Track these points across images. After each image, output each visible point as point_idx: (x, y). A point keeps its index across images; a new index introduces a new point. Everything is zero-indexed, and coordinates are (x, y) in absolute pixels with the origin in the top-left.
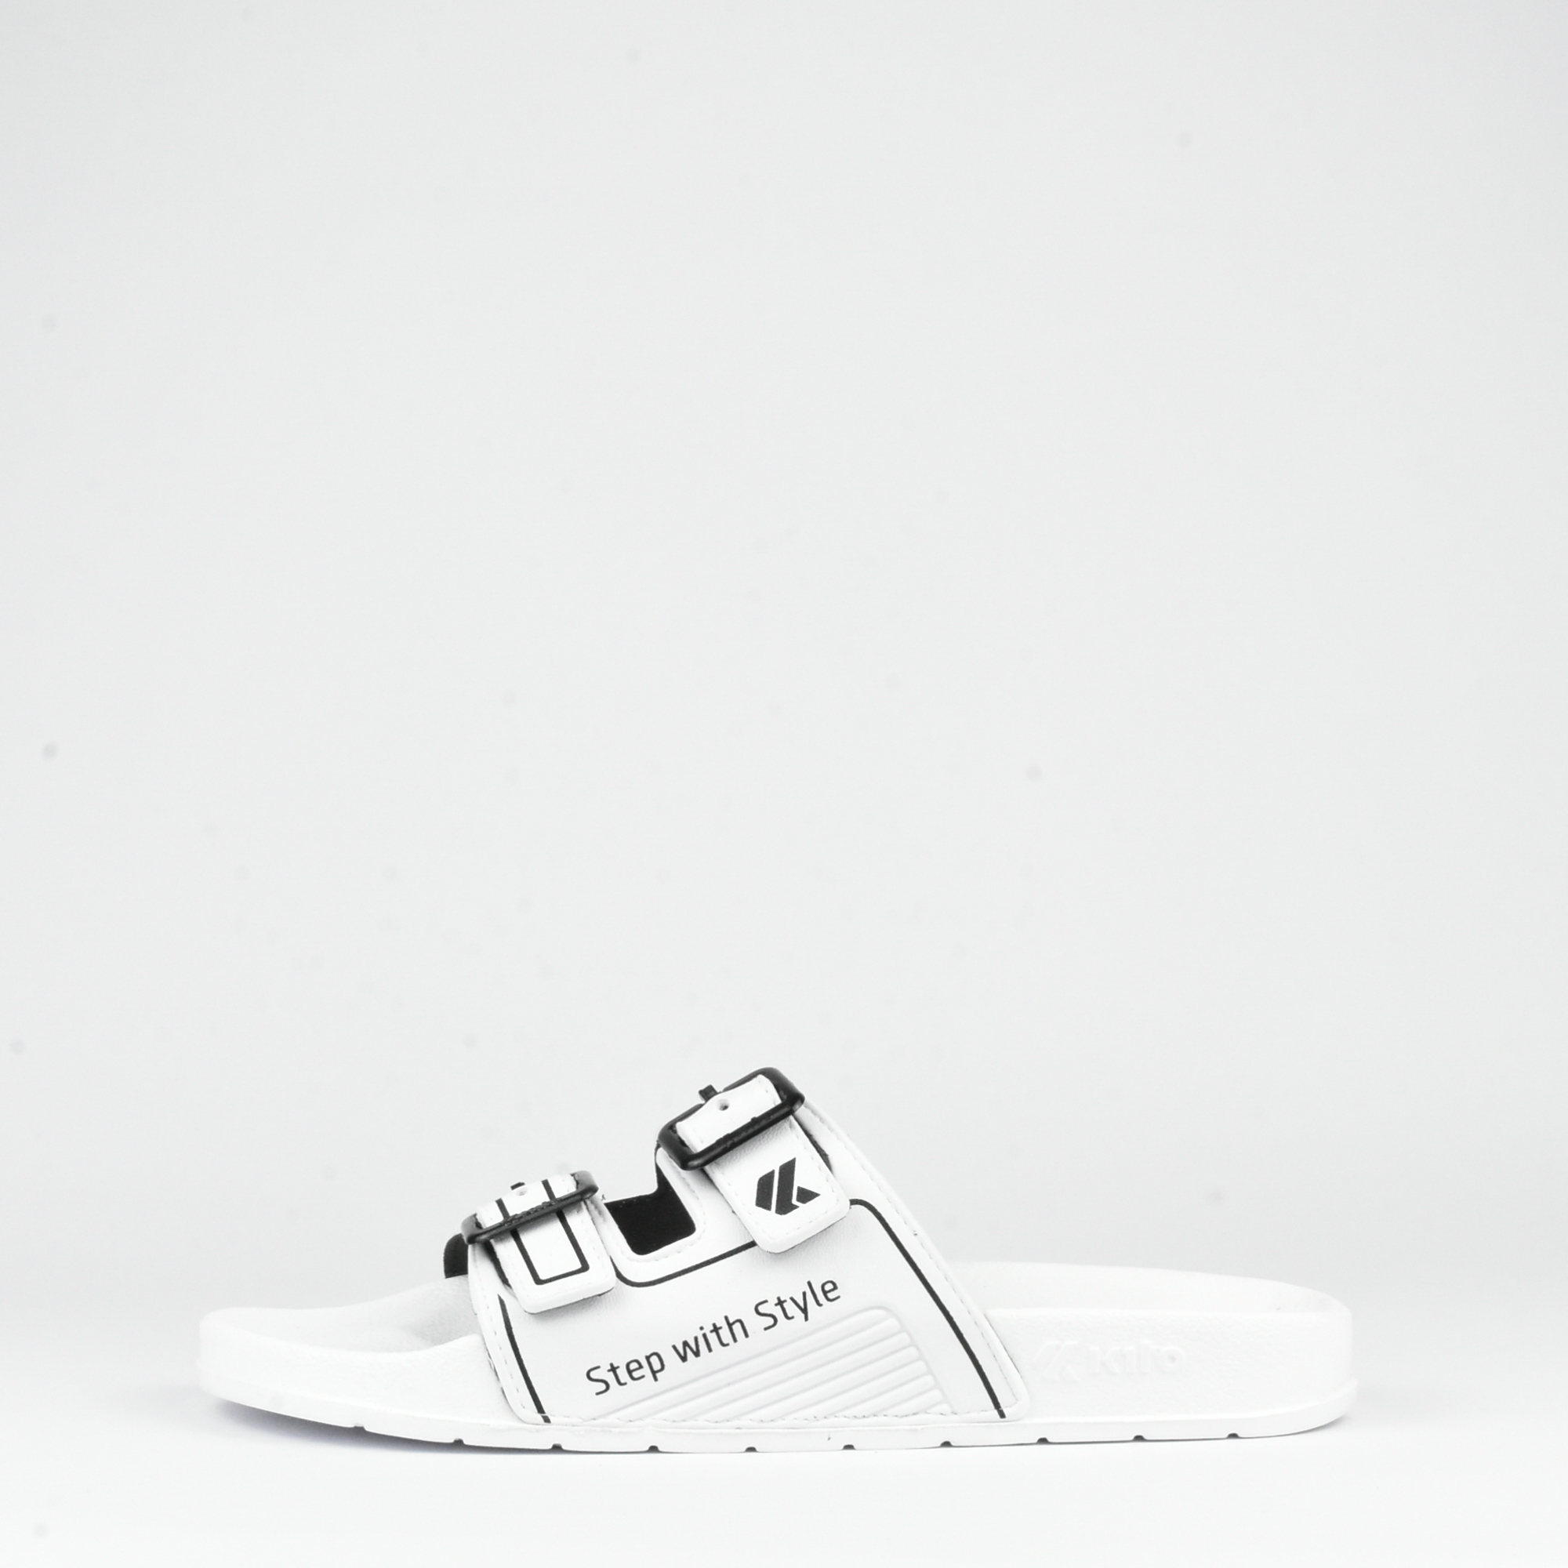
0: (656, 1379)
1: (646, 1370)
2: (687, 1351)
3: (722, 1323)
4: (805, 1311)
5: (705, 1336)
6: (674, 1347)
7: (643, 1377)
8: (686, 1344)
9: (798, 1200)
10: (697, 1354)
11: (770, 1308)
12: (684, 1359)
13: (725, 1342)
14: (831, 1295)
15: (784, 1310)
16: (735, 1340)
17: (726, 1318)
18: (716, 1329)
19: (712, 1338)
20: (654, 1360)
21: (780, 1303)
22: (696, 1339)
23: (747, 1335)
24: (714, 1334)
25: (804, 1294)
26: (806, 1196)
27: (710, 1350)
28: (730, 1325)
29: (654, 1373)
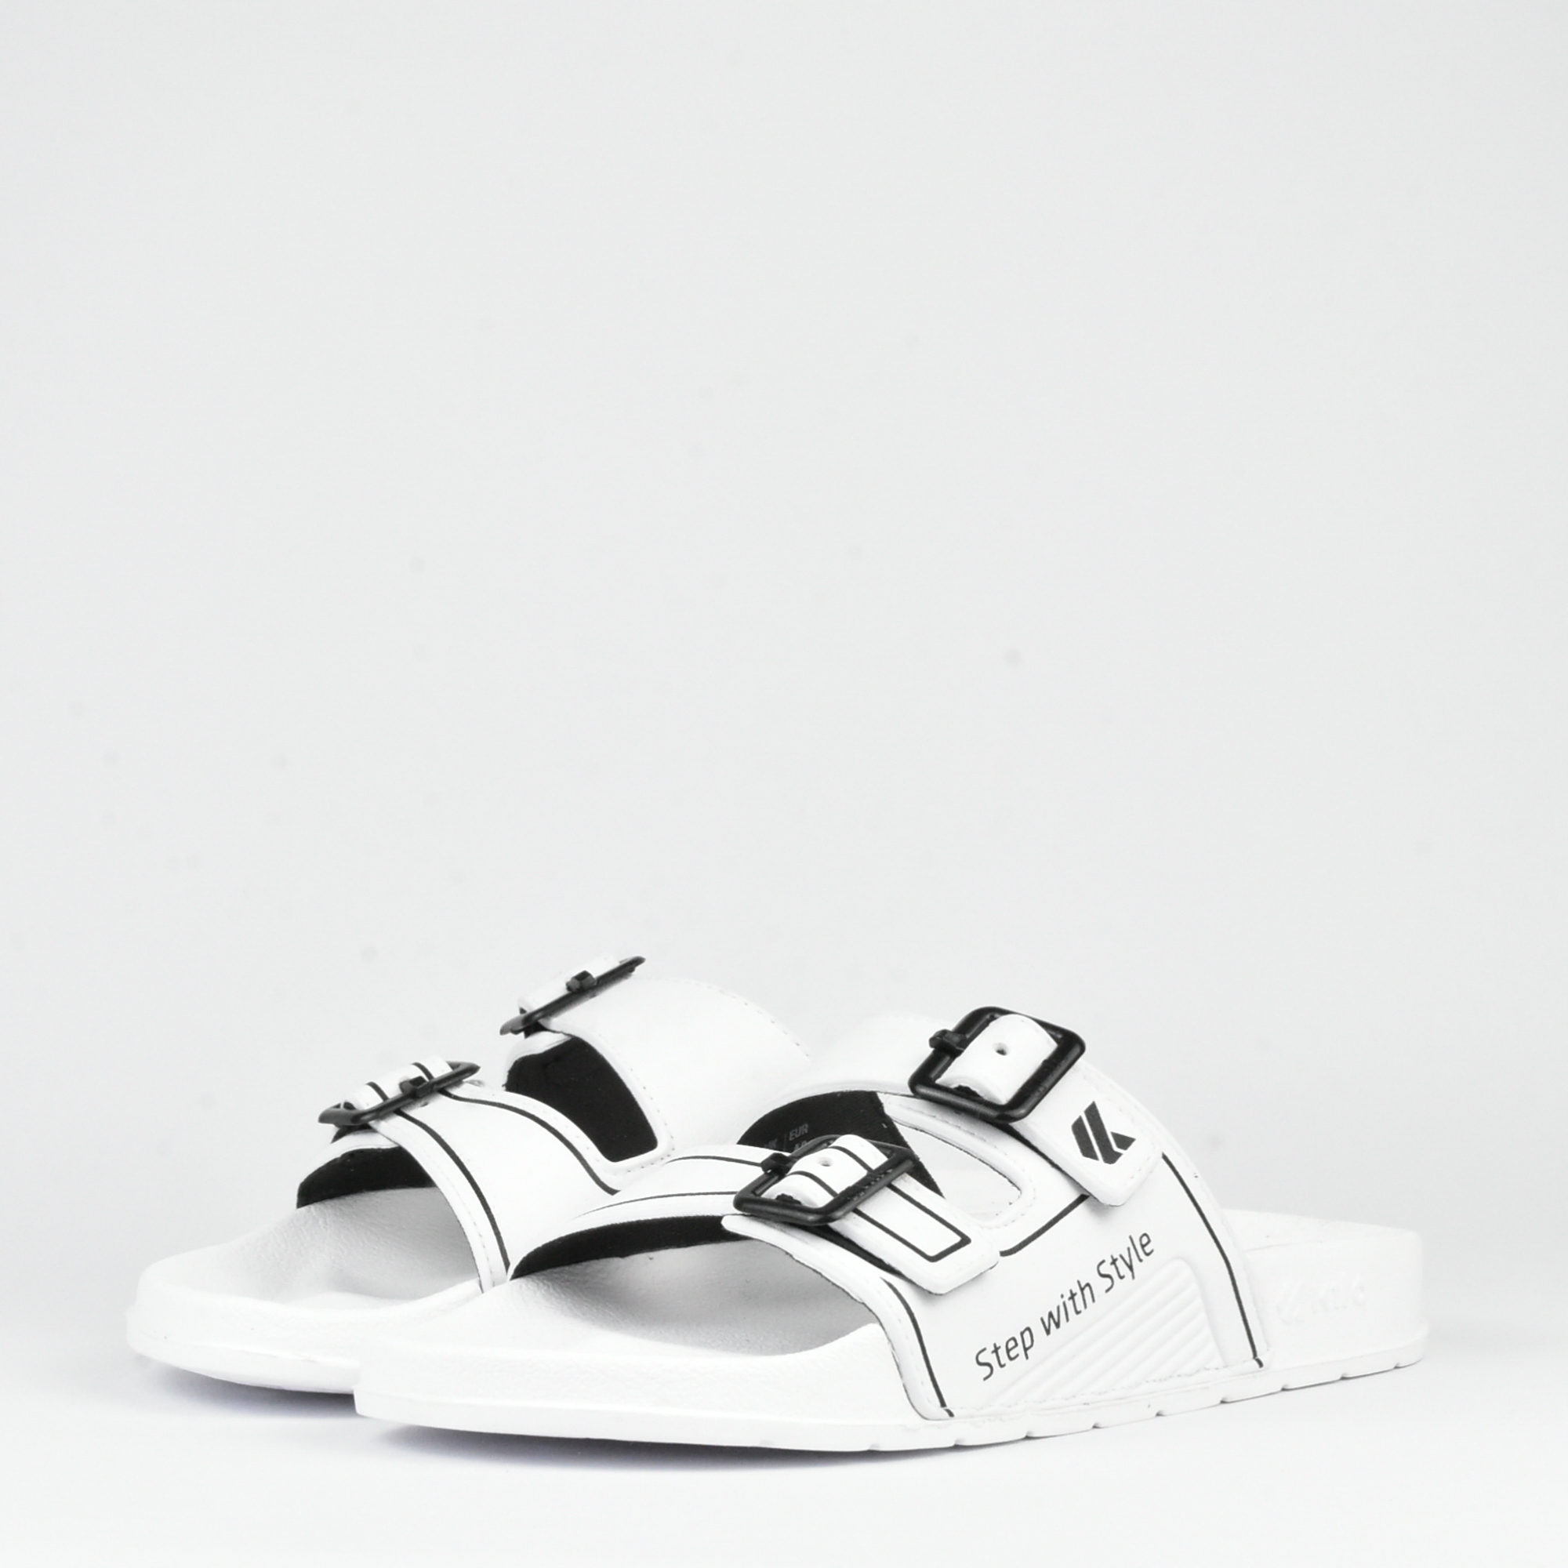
0: (1027, 1357)
1: (1020, 1350)
2: (1052, 1322)
3: (1076, 1290)
4: (1131, 1268)
5: (1064, 1304)
6: (1042, 1320)
7: (1017, 1356)
8: (1051, 1315)
9: (1119, 1146)
10: (1058, 1325)
11: (1107, 1268)
12: (1048, 1331)
13: (1078, 1309)
14: (1148, 1249)
15: (1117, 1268)
16: (1085, 1307)
17: (1079, 1282)
18: (1073, 1296)
19: (1070, 1304)
20: (1027, 1335)
21: (1114, 1262)
22: (1058, 1308)
23: (1094, 1300)
24: (1071, 1301)
25: (1129, 1249)
26: (1125, 1142)
27: (1068, 1320)
28: (1082, 1290)
29: (1026, 1349)
